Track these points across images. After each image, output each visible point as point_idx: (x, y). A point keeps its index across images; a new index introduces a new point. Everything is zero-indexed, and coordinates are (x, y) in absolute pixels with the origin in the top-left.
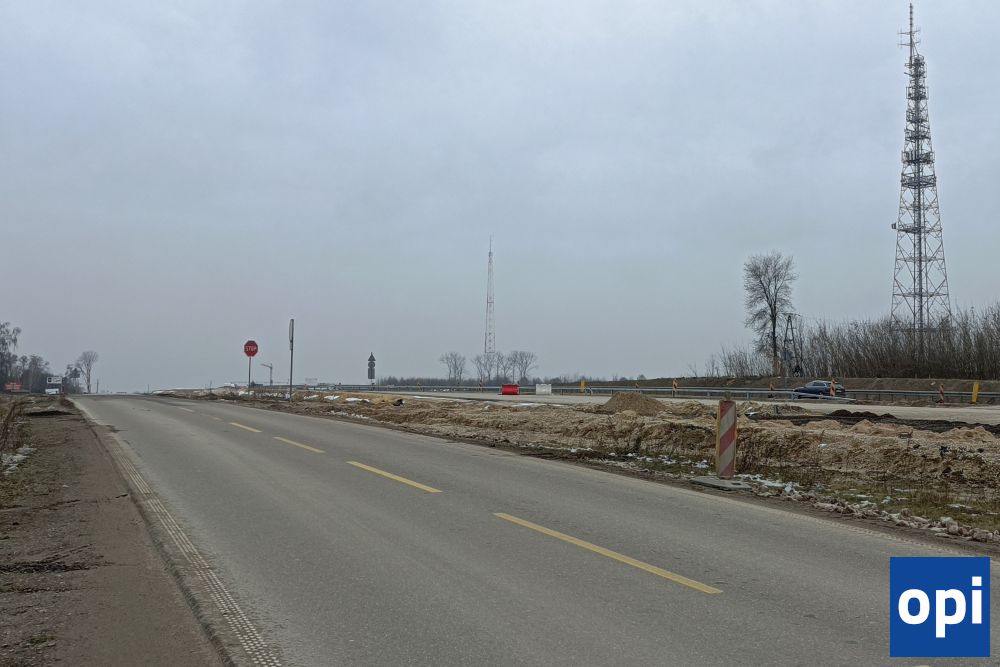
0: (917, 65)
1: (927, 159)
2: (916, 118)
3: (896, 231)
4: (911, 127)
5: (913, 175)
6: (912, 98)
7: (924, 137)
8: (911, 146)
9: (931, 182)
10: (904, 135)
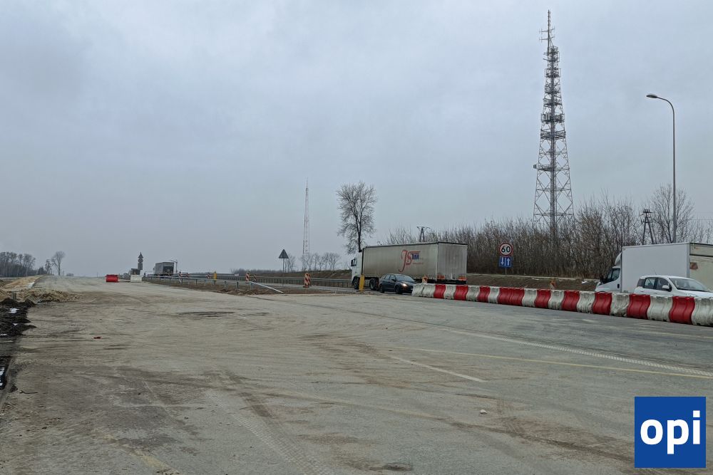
0: (552, 53)
1: (560, 120)
2: (552, 91)
3: (536, 170)
4: (549, 97)
5: (550, 131)
6: (549, 77)
7: (557, 104)
8: (548, 110)
9: (562, 135)
10: (543, 103)
